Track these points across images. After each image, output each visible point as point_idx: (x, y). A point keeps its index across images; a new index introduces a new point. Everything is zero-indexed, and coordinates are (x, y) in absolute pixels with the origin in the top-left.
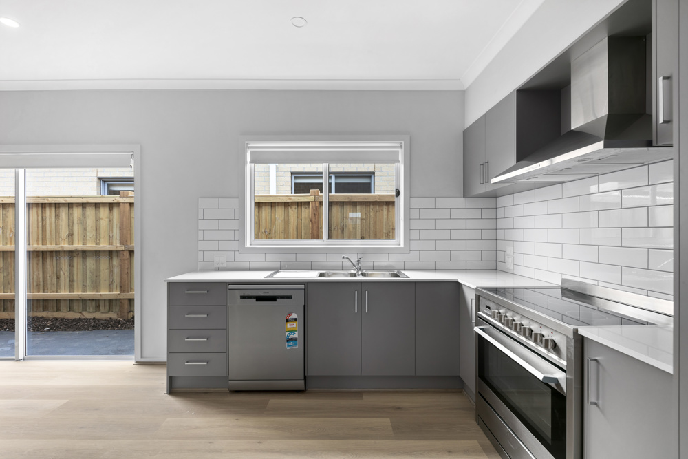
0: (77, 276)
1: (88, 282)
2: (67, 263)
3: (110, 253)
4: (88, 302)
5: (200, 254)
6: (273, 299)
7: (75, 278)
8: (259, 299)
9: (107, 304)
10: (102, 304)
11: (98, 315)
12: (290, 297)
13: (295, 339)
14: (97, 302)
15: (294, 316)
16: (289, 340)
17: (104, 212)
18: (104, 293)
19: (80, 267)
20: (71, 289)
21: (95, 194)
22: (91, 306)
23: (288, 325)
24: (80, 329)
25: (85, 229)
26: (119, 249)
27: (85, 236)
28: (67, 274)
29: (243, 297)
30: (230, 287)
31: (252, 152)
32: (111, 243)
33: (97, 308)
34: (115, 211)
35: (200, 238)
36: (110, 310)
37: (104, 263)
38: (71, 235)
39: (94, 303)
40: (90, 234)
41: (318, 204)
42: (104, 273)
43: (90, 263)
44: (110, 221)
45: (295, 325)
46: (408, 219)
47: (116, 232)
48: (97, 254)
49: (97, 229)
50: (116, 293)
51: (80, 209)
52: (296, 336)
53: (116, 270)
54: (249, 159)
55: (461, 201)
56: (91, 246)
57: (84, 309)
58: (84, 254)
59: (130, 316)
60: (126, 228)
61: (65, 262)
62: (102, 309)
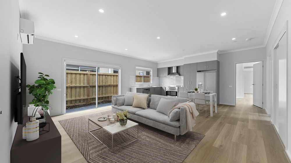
1: (77, 95)
2: (70, 90)
3: (84, 87)
4: (77, 101)
7: (73, 94)
9: (83, 100)
10: (81, 101)
11: (80, 104)
14: (80, 100)
17: (82, 76)
18: (82, 97)
19: (74, 91)
20: (71, 97)
22: (78, 102)
25: (76, 80)
26: (87, 86)
27: (76, 82)
28: (70, 93)
32: (84, 84)
33: (80, 102)
34: (86, 75)
36: (84, 102)
37: (82, 89)
38: (71, 82)
39: (79, 101)
40: (78, 82)
42: (82, 92)
43: (78, 90)
44: (84, 79)
47: (86, 81)
48: (80, 87)
49: (80, 80)
50: (86, 97)
51: (75, 75)
53: (86, 91)
56: (78, 85)
57: (76, 102)
58: (76, 87)
59: (90, 102)
60: (88, 80)
61: (69, 90)
62: (81, 102)
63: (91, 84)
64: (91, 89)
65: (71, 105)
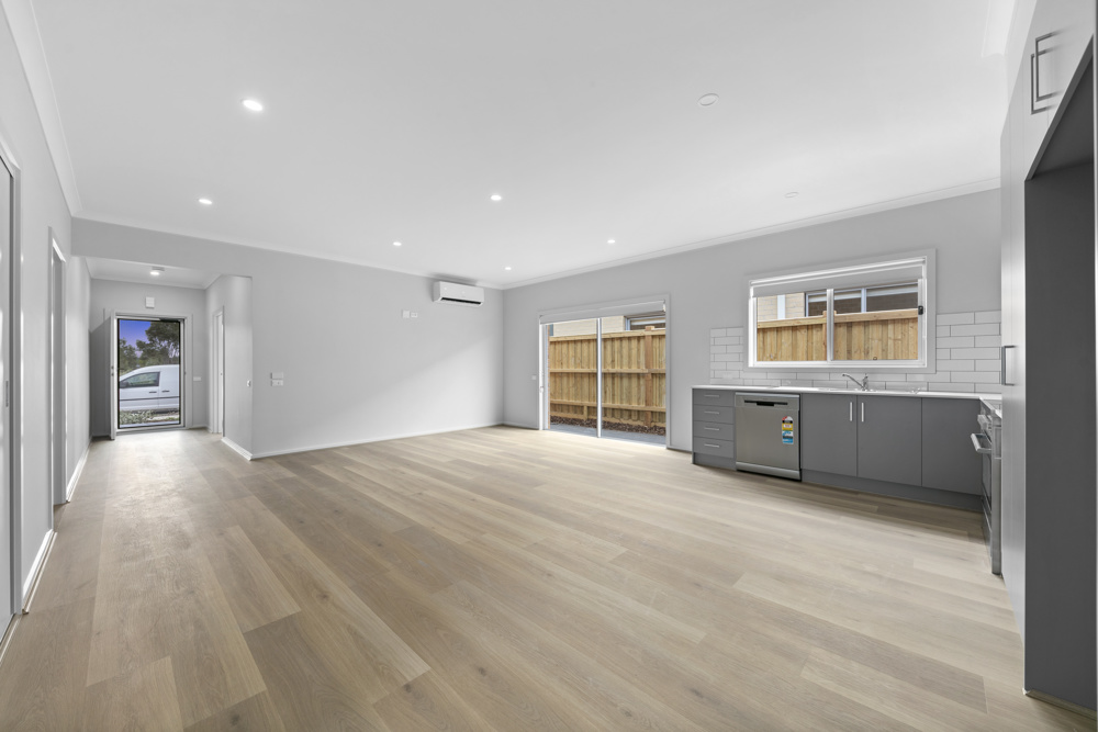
0: (617, 392)
1: (624, 397)
2: (611, 382)
3: (638, 376)
4: (625, 412)
5: (712, 372)
6: (771, 404)
8: (760, 403)
9: (637, 414)
10: (633, 414)
11: (630, 422)
12: (786, 404)
13: (791, 438)
14: (630, 412)
15: (789, 419)
16: (784, 437)
17: (634, 343)
18: (635, 406)
19: (619, 385)
20: (613, 402)
21: (621, 330)
22: (626, 415)
23: (784, 426)
25: (622, 357)
26: (645, 372)
27: (622, 362)
28: (611, 390)
30: (736, 394)
32: (639, 368)
33: (630, 416)
34: (642, 342)
35: (712, 359)
36: (638, 419)
37: (634, 381)
38: (613, 361)
40: (625, 361)
42: (634, 391)
43: (626, 382)
44: (638, 350)
45: (791, 426)
47: (642, 359)
48: (629, 375)
49: (630, 357)
50: (642, 406)
51: (619, 342)
52: (792, 434)
53: (643, 388)
54: (752, 294)
56: (625, 369)
57: (622, 416)
58: (621, 375)
59: (653, 424)
60: (649, 355)
61: (609, 381)
62: (633, 417)
63: (656, 369)
64: (656, 381)
65: (613, 420)
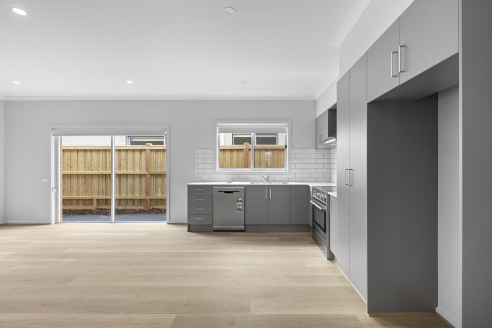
0: (123, 187)
1: (129, 190)
2: (118, 181)
3: (140, 175)
4: (129, 201)
5: (196, 174)
6: (232, 192)
7: (122, 188)
8: (226, 192)
9: (139, 201)
10: (136, 201)
11: (134, 207)
12: (238, 192)
13: (241, 209)
14: (133, 201)
15: (240, 199)
16: (238, 209)
17: (137, 154)
18: (137, 196)
19: (125, 182)
22: (131, 203)
23: (238, 203)
24: (127, 214)
25: (127, 163)
26: (145, 173)
27: (127, 166)
28: (118, 186)
29: (219, 192)
30: (214, 187)
31: (219, 128)
32: (141, 170)
33: (134, 203)
34: (143, 153)
35: (196, 167)
36: (140, 205)
37: (137, 180)
39: (132, 201)
40: (130, 166)
41: (248, 150)
42: (137, 186)
43: (130, 180)
44: (140, 159)
45: (241, 203)
46: (290, 159)
47: (143, 165)
48: (133, 175)
49: (133, 163)
50: (143, 196)
51: (125, 152)
52: (241, 208)
53: (144, 184)
54: (218, 131)
55: (314, 151)
56: (130, 172)
57: (127, 204)
58: (127, 175)
59: (151, 207)
60: (148, 163)
62: (136, 204)
63: (153, 171)
64: (154, 179)
